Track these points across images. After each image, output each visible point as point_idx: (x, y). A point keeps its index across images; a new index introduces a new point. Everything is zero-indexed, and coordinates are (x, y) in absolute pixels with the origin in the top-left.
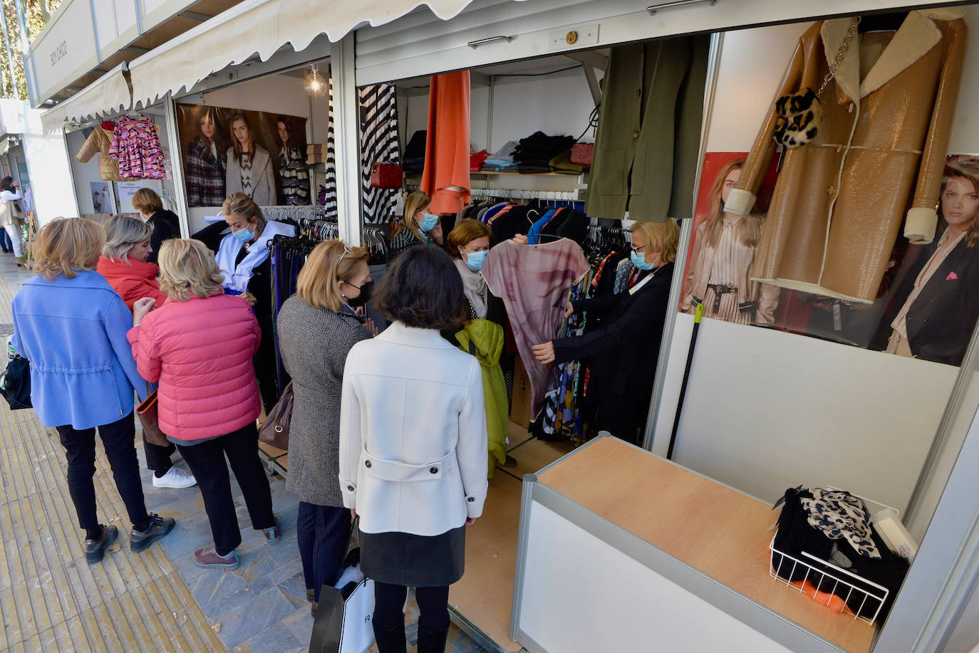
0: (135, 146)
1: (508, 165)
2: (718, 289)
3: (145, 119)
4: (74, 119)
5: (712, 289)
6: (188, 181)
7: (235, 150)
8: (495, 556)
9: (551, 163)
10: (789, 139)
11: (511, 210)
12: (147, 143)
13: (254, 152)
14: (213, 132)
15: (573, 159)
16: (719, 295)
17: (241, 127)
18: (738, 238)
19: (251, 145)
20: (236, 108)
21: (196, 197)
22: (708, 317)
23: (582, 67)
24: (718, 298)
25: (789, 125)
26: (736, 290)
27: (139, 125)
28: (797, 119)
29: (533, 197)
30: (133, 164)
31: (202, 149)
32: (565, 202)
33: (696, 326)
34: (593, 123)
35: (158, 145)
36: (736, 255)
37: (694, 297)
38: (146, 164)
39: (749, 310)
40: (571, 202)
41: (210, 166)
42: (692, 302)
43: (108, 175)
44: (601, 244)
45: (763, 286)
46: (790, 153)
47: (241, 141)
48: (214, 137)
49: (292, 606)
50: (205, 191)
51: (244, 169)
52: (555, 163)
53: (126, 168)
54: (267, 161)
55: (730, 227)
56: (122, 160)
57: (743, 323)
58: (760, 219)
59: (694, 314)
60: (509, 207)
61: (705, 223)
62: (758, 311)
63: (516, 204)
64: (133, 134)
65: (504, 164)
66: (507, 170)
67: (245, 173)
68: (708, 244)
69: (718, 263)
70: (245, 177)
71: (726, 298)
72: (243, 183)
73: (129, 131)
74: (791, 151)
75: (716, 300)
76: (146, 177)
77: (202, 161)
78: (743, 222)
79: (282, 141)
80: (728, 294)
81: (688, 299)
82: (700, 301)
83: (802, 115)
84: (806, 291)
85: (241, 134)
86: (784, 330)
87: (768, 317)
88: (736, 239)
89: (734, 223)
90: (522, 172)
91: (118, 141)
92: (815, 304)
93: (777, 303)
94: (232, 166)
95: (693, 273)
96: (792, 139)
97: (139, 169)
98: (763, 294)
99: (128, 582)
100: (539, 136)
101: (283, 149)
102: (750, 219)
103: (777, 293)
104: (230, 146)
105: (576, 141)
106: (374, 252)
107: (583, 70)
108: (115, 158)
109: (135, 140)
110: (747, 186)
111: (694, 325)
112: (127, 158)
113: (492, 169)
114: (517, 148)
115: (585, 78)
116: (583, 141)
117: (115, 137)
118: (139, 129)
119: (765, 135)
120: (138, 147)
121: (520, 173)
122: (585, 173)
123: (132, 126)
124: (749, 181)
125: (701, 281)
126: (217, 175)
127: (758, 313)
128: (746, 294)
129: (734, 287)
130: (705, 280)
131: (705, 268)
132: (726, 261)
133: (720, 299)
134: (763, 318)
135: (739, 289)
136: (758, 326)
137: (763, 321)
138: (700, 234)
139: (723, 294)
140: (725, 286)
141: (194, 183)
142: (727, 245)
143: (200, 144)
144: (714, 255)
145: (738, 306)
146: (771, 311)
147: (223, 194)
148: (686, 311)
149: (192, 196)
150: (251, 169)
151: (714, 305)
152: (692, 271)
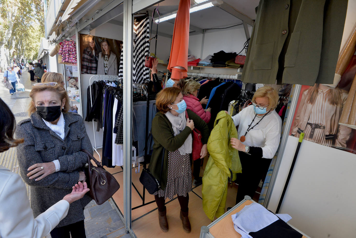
1: (208, 64)
2: (313, 126)
3: (72, 41)
7: (102, 53)
9: (226, 63)
11: (208, 82)
12: (72, 50)
13: (110, 54)
14: (94, 46)
15: (236, 62)
16: (313, 130)
17: (105, 45)
18: (327, 100)
19: (109, 52)
20: (104, 37)
21: (85, 70)
22: (306, 140)
26: (324, 127)
27: (70, 43)
29: (217, 77)
30: (66, 57)
31: (89, 52)
33: (300, 144)
34: (246, 47)
36: (325, 108)
37: (299, 129)
38: (71, 57)
39: (331, 139)
40: (234, 80)
41: (92, 59)
42: (298, 131)
44: (247, 98)
45: (340, 127)
47: (105, 50)
48: (94, 48)
50: (89, 68)
52: (228, 63)
53: (64, 59)
54: (114, 58)
55: (322, 93)
56: (63, 55)
58: (341, 90)
59: (299, 137)
60: (208, 81)
61: (307, 91)
62: (336, 140)
63: (211, 79)
64: (68, 46)
65: (206, 63)
66: (208, 66)
67: (106, 62)
68: (309, 102)
69: (314, 113)
70: (105, 64)
71: (318, 131)
72: (104, 66)
73: (66, 45)
75: (311, 132)
76: (70, 62)
77: (89, 57)
78: (331, 91)
80: (319, 129)
81: (296, 129)
82: (302, 131)
85: (105, 47)
86: (352, 152)
87: (343, 144)
88: (325, 100)
89: (324, 92)
90: (214, 66)
91: (62, 48)
93: (349, 137)
94: (100, 59)
95: (299, 116)
97: (68, 59)
98: (341, 131)
100: (222, 53)
102: (335, 91)
103: (349, 131)
104: (100, 52)
105: (237, 55)
106: (142, 95)
107: (243, 27)
108: (61, 55)
109: (68, 48)
110: (338, 71)
111: (298, 143)
112: (65, 55)
113: (202, 65)
114: (212, 57)
115: (243, 29)
116: (241, 55)
117: (62, 47)
118: (70, 44)
119: (351, 43)
120: (69, 51)
121: (213, 67)
122: (241, 68)
123: (68, 43)
124: (340, 69)
125: (303, 121)
126: (94, 62)
127: (337, 141)
128: (330, 130)
129: (323, 126)
130: (306, 120)
131: (306, 114)
132: (319, 112)
133: (314, 131)
134: (339, 144)
135: (326, 127)
136: (337, 148)
137: (339, 146)
138: (304, 97)
139: (316, 129)
140: (318, 125)
141: (84, 65)
142: (320, 103)
143: (88, 50)
144: (312, 108)
145: (325, 136)
146: (345, 141)
147: (96, 70)
148: (293, 135)
149: (83, 70)
150: (108, 61)
151: (310, 134)
152: (298, 115)
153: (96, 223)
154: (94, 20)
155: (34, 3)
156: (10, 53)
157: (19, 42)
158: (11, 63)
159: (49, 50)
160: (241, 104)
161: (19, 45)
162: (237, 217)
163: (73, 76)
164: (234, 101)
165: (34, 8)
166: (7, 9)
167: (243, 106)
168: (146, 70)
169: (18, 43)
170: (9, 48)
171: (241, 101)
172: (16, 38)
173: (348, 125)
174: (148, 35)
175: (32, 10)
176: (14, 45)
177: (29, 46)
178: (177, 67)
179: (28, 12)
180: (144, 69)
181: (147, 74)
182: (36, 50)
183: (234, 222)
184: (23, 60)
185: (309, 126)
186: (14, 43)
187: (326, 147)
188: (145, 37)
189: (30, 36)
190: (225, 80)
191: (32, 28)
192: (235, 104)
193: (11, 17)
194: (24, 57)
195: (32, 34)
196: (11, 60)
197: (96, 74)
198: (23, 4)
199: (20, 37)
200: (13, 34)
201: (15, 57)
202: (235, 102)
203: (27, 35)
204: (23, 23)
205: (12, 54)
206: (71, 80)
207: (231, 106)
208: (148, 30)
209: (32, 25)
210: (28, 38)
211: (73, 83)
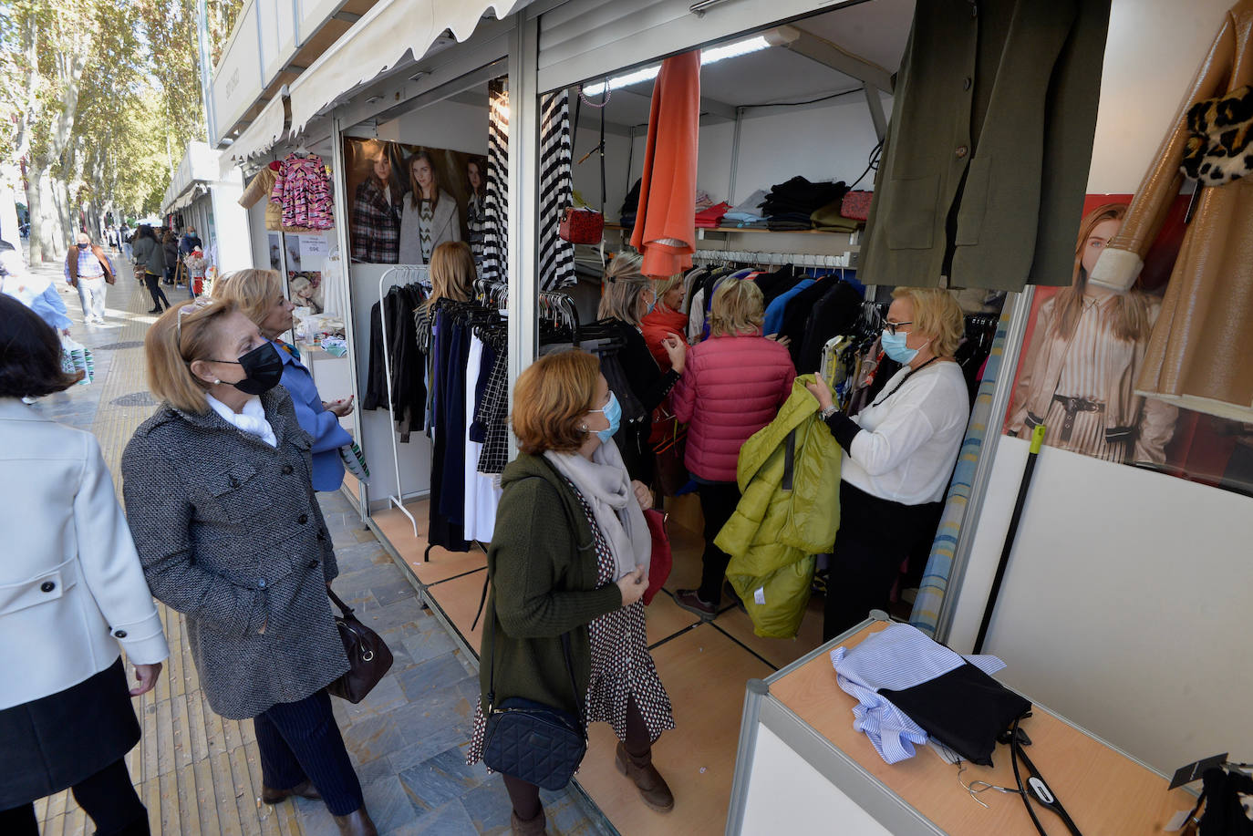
0: (301, 189)
1: (754, 220)
2: (1071, 404)
3: (315, 157)
4: (241, 158)
5: (1059, 403)
6: (354, 231)
7: (413, 197)
8: (703, 770)
9: (813, 217)
10: (1212, 170)
12: (314, 186)
13: (438, 199)
14: (387, 173)
15: (844, 212)
16: (1071, 414)
17: (422, 169)
18: (1108, 326)
19: (433, 190)
20: (418, 144)
21: (362, 251)
22: (1051, 445)
23: (863, 92)
24: (1069, 418)
25: (1211, 147)
26: (1102, 407)
27: (307, 165)
28: (1228, 139)
29: (785, 262)
30: (297, 210)
31: (374, 192)
32: (830, 270)
33: (1032, 459)
34: (875, 165)
35: (326, 189)
36: (1104, 353)
37: (1031, 414)
38: (312, 210)
39: (1123, 441)
40: (839, 270)
41: (382, 214)
42: (1027, 422)
43: (273, 224)
45: (1147, 403)
46: (1208, 193)
47: (422, 185)
48: (389, 179)
49: (413, 810)
50: (374, 245)
51: (424, 219)
52: (820, 216)
53: (290, 215)
54: (452, 210)
55: (1094, 307)
56: (285, 205)
57: (1111, 458)
58: (1147, 297)
59: (1030, 439)
61: (1052, 301)
62: (1137, 443)
63: (764, 270)
64: (300, 175)
65: (749, 219)
66: (754, 226)
67: (425, 224)
68: (1057, 333)
69: (1072, 365)
70: (424, 228)
71: (1085, 420)
72: (421, 236)
73: (296, 172)
74: (1212, 189)
75: (1066, 421)
76: (312, 227)
77: (373, 208)
78: (1118, 300)
79: (472, 186)
80: (1087, 413)
81: (1021, 416)
82: (1040, 421)
83: (1237, 131)
84: (1227, 417)
85: (422, 176)
86: (1183, 476)
87: (1155, 453)
88: (1104, 328)
89: (1101, 304)
90: (772, 228)
91: (283, 183)
92: (1240, 439)
93: (1172, 433)
94: (408, 215)
95: (1029, 377)
96: (1218, 168)
97: (303, 217)
98: (1149, 416)
99: (212, 744)
100: (799, 183)
101: (473, 196)
102: (1131, 300)
103: (1173, 416)
104: (408, 191)
105: (849, 188)
106: (558, 327)
107: (865, 98)
108: (279, 203)
109: (301, 182)
110: (1132, 245)
111: (1027, 457)
112: (292, 203)
113: (735, 225)
114: (768, 197)
115: (866, 105)
116: (859, 189)
117: (280, 178)
118: (307, 169)
119: (1165, 165)
120: (305, 190)
121: (770, 230)
122: (860, 231)
123: (299, 165)
124: (1135, 237)
125: (1044, 389)
126: (390, 225)
127: (1138, 445)
128: (1117, 414)
129: (1098, 402)
130: (1048, 389)
131: (1049, 370)
132: (1086, 362)
133: (1074, 419)
134: (1147, 455)
135: (1106, 406)
136: (1138, 467)
137: (1146, 459)
138: (1043, 318)
139: (1078, 413)
140: (1084, 400)
141: (361, 234)
142: (1088, 337)
143: (371, 188)
144: (1066, 351)
145: (1104, 433)
146: (1161, 444)
147: (396, 250)
148: (1015, 434)
149: (358, 250)
150: (433, 220)
151: (1063, 428)
152: (1027, 374)
153: (424, 715)
154: (404, 100)
155: (141, 19)
156: (68, 193)
157: (98, 155)
158: (75, 229)
159: (211, 182)
160: (860, 346)
161: (95, 166)
162: (845, 655)
163: (303, 269)
164: (839, 339)
165: (144, 37)
166: (57, 43)
167: (867, 352)
168: (564, 247)
169: (93, 158)
170: (64, 178)
171: (861, 337)
172: (88, 142)
173: (1159, 395)
174: (566, 139)
175: (138, 44)
176: (80, 167)
177: (129, 169)
178: (665, 240)
179: (122, 50)
180: (559, 244)
181: (567, 260)
182: (153, 180)
183: (839, 669)
184: (109, 215)
185: (1058, 405)
186: (80, 159)
187: (1109, 464)
188: (557, 145)
189: (131, 135)
190: (810, 270)
191: (137, 106)
192: (842, 348)
193: (69, 70)
194: (114, 207)
195: (139, 125)
196: (72, 217)
197: (396, 262)
198: (107, 23)
199: (99, 138)
200: (79, 129)
201: (86, 206)
202: (844, 341)
203: (120, 130)
204: (109, 88)
205: (74, 197)
206: (296, 281)
207: (830, 353)
208: (566, 124)
209: (138, 96)
210: (125, 140)
211: (303, 293)
